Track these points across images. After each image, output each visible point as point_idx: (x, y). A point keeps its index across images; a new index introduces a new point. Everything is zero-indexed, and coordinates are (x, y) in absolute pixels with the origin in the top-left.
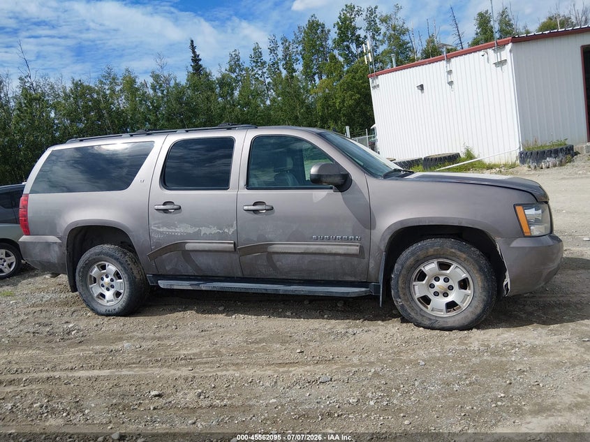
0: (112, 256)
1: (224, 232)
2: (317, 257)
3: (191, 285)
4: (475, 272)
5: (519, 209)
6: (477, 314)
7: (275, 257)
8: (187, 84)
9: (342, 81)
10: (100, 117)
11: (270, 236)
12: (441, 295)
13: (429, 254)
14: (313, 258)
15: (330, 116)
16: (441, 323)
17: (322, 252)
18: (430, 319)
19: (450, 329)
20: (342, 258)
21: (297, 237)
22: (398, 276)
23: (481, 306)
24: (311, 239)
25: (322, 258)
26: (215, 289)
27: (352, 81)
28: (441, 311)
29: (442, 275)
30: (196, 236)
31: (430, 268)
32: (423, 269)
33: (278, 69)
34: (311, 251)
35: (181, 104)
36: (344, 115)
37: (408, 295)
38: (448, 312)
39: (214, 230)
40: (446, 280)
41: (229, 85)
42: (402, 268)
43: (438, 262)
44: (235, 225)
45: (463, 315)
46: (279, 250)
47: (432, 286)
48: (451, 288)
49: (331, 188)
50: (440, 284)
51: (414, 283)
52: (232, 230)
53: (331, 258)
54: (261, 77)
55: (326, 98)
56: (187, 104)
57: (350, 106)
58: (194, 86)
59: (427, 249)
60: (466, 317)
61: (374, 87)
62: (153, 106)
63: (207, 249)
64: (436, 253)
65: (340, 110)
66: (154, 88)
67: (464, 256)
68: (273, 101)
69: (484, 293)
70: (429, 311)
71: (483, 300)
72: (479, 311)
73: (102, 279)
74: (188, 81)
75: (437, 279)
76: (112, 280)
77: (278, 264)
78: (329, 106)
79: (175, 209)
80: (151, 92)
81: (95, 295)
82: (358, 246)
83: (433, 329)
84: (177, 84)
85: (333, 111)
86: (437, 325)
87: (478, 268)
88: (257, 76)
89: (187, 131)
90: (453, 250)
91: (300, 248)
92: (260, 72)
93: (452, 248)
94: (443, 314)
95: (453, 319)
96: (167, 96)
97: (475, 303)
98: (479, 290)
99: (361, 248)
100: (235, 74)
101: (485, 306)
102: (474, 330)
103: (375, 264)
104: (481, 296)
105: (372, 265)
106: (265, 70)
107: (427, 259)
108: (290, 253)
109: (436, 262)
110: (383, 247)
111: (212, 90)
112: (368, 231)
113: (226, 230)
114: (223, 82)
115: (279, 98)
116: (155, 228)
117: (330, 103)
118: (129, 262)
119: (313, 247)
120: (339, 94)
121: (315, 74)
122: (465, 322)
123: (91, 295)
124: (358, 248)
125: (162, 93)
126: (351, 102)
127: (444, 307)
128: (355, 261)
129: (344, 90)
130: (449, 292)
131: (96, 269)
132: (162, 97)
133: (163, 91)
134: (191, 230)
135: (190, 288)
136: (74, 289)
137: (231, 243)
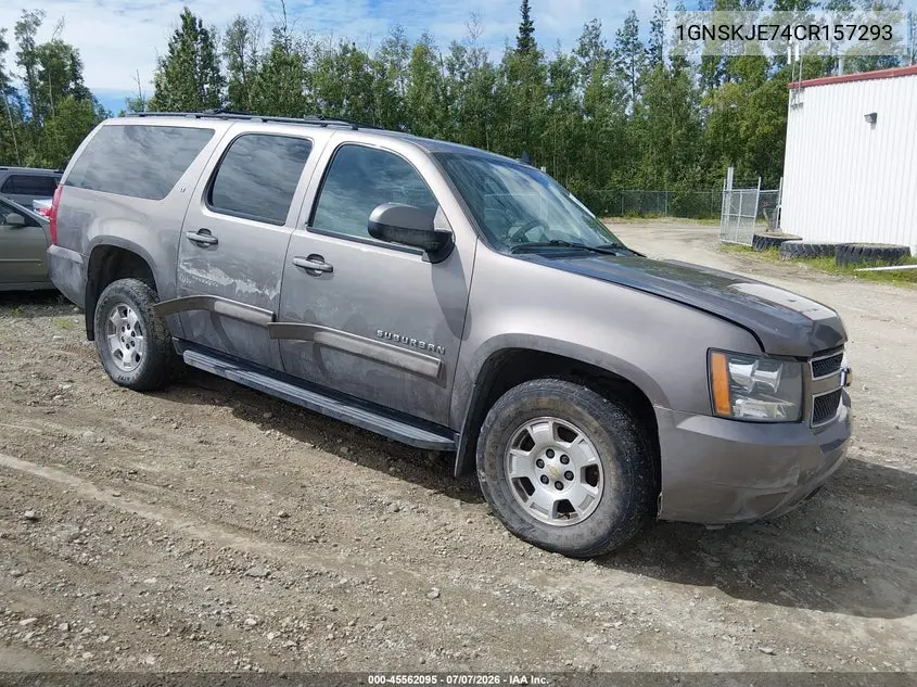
0: (133, 298)
1: (263, 295)
2: (379, 368)
3: (217, 367)
4: (609, 458)
5: (717, 358)
6: (597, 535)
7: (324, 351)
8: (501, 66)
9: (759, 90)
10: (369, 101)
11: (321, 316)
12: (551, 483)
13: (542, 405)
14: (374, 368)
15: (727, 148)
16: (537, 535)
17: (386, 360)
18: (522, 521)
19: (550, 549)
20: (415, 378)
21: (355, 326)
22: (488, 431)
23: (608, 524)
24: (373, 334)
25: (387, 370)
26: (242, 382)
27: (779, 93)
28: (546, 512)
29: (560, 448)
30: (229, 292)
31: (542, 430)
32: (529, 429)
33: (660, 58)
34: (371, 354)
35: (486, 98)
36: (752, 150)
37: (498, 469)
38: (554, 516)
39: (252, 288)
40: (565, 460)
41: (567, 74)
42: (496, 418)
43: (555, 424)
44: (279, 286)
45: (576, 530)
46: (330, 343)
47: (540, 464)
48: (569, 476)
49: (421, 254)
50: (553, 464)
51: (513, 451)
52: (274, 294)
53: (398, 374)
54: (628, 68)
55: (728, 117)
56: (494, 98)
57: (764, 136)
58: (513, 72)
59: (539, 395)
60: (580, 536)
61: (795, 107)
62: (445, 95)
63: (239, 316)
64: (551, 406)
65: (745, 141)
66: (451, 68)
67: (596, 424)
68: (636, 109)
69: (617, 502)
70: (526, 506)
71: (614, 515)
72: (602, 531)
73: (123, 329)
74: (503, 61)
75: (550, 453)
76: (133, 334)
77: (328, 364)
78: (728, 130)
79: (211, 243)
80: (447, 74)
81: (113, 352)
82: (437, 362)
83: (524, 539)
84: (487, 66)
85: (733, 139)
86: (529, 535)
87: (614, 452)
88: (621, 65)
89: (265, 121)
90: (579, 409)
91: (357, 346)
92: (628, 61)
93: (579, 404)
94: (547, 519)
95: (558, 532)
96: (469, 82)
97: (599, 516)
98: (610, 494)
99: (442, 368)
100: (587, 59)
101: (614, 527)
102: (590, 564)
103: (459, 400)
104: (611, 505)
105: (455, 403)
106: (636, 58)
107: (536, 414)
108: (343, 351)
109: (551, 424)
110: (473, 375)
111: (539, 80)
112: (457, 340)
113: (267, 292)
114: (559, 71)
115: (647, 107)
116: (184, 268)
117: (732, 125)
118: (153, 313)
119: (376, 349)
120: (750, 111)
121: (720, 73)
122: (577, 544)
123: (108, 350)
124: (437, 366)
125: (462, 78)
126: (767, 129)
127: (550, 508)
128: (433, 388)
129: (760, 106)
130: (565, 482)
131: (117, 313)
132: (461, 84)
133: (464, 73)
134: (225, 281)
135: (213, 371)
136: (91, 336)
137: (269, 314)
